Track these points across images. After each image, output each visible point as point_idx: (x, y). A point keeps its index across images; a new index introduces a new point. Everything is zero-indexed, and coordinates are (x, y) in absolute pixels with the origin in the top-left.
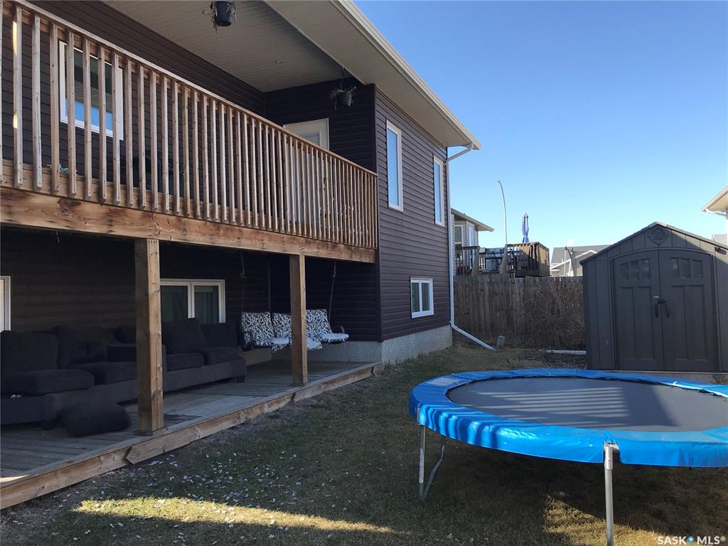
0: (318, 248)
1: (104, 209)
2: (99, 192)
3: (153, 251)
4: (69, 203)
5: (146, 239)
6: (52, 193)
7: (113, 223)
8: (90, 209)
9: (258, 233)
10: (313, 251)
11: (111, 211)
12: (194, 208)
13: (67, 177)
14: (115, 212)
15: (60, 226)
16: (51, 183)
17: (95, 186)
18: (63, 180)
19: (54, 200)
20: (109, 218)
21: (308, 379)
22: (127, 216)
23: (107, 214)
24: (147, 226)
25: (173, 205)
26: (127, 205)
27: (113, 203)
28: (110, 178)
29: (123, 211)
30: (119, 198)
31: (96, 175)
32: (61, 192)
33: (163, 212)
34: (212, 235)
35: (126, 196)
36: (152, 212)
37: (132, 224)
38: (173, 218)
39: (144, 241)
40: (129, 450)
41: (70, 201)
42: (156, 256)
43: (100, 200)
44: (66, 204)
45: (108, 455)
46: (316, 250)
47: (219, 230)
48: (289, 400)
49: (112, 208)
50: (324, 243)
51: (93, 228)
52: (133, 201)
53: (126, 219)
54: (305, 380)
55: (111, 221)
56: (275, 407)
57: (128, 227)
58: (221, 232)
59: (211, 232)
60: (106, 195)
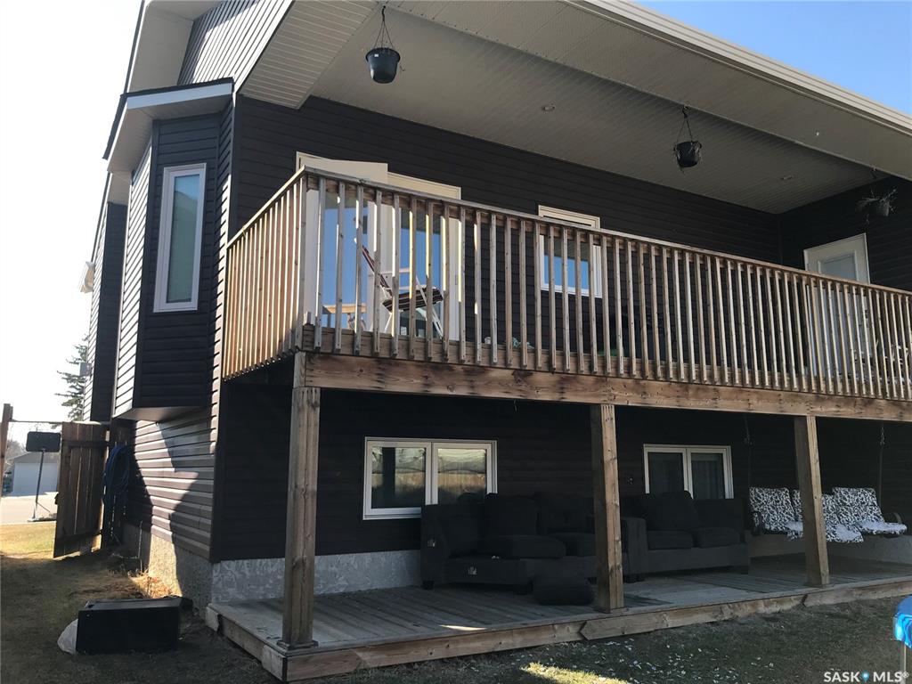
0: (838, 406)
1: (555, 378)
2: (549, 362)
3: (608, 418)
4: (522, 374)
5: (600, 404)
6: (506, 366)
7: (565, 390)
8: (542, 378)
9: (741, 392)
10: (829, 410)
11: (563, 379)
12: (654, 369)
13: (519, 350)
14: (566, 380)
15: (514, 396)
16: (505, 358)
17: (545, 356)
18: (516, 353)
19: (508, 373)
20: (559, 386)
21: (831, 580)
22: (578, 382)
23: (559, 382)
24: (601, 391)
25: (629, 367)
26: (578, 372)
27: (564, 371)
28: (560, 346)
29: (574, 378)
30: (570, 366)
31: (546, 345)
32: (514, 364)
33: (618, 375)
34: (678, 397)
35: (577, 363)
36: (607, 377)
37: (585, 390)
38: (630, 381)
39: (598, 406)
40: (584, 624)
41: (522, 372)
42: (612, 422)
43: (551, 370)
44: (519, 375)
45: (562, 625)
46: (834, 409)
47: (687, 391)
48: (798, 602)
49: (563, 376)
50: (849, 399)
51: (545, 396)
52: (584, 367)
53: (578, 385)
54: (826, 579)
55: (562, 388)
56: (775, 608)
57: (580, 393)
58: (691, 392)
59: (677, 394)
60: (556, 364)
